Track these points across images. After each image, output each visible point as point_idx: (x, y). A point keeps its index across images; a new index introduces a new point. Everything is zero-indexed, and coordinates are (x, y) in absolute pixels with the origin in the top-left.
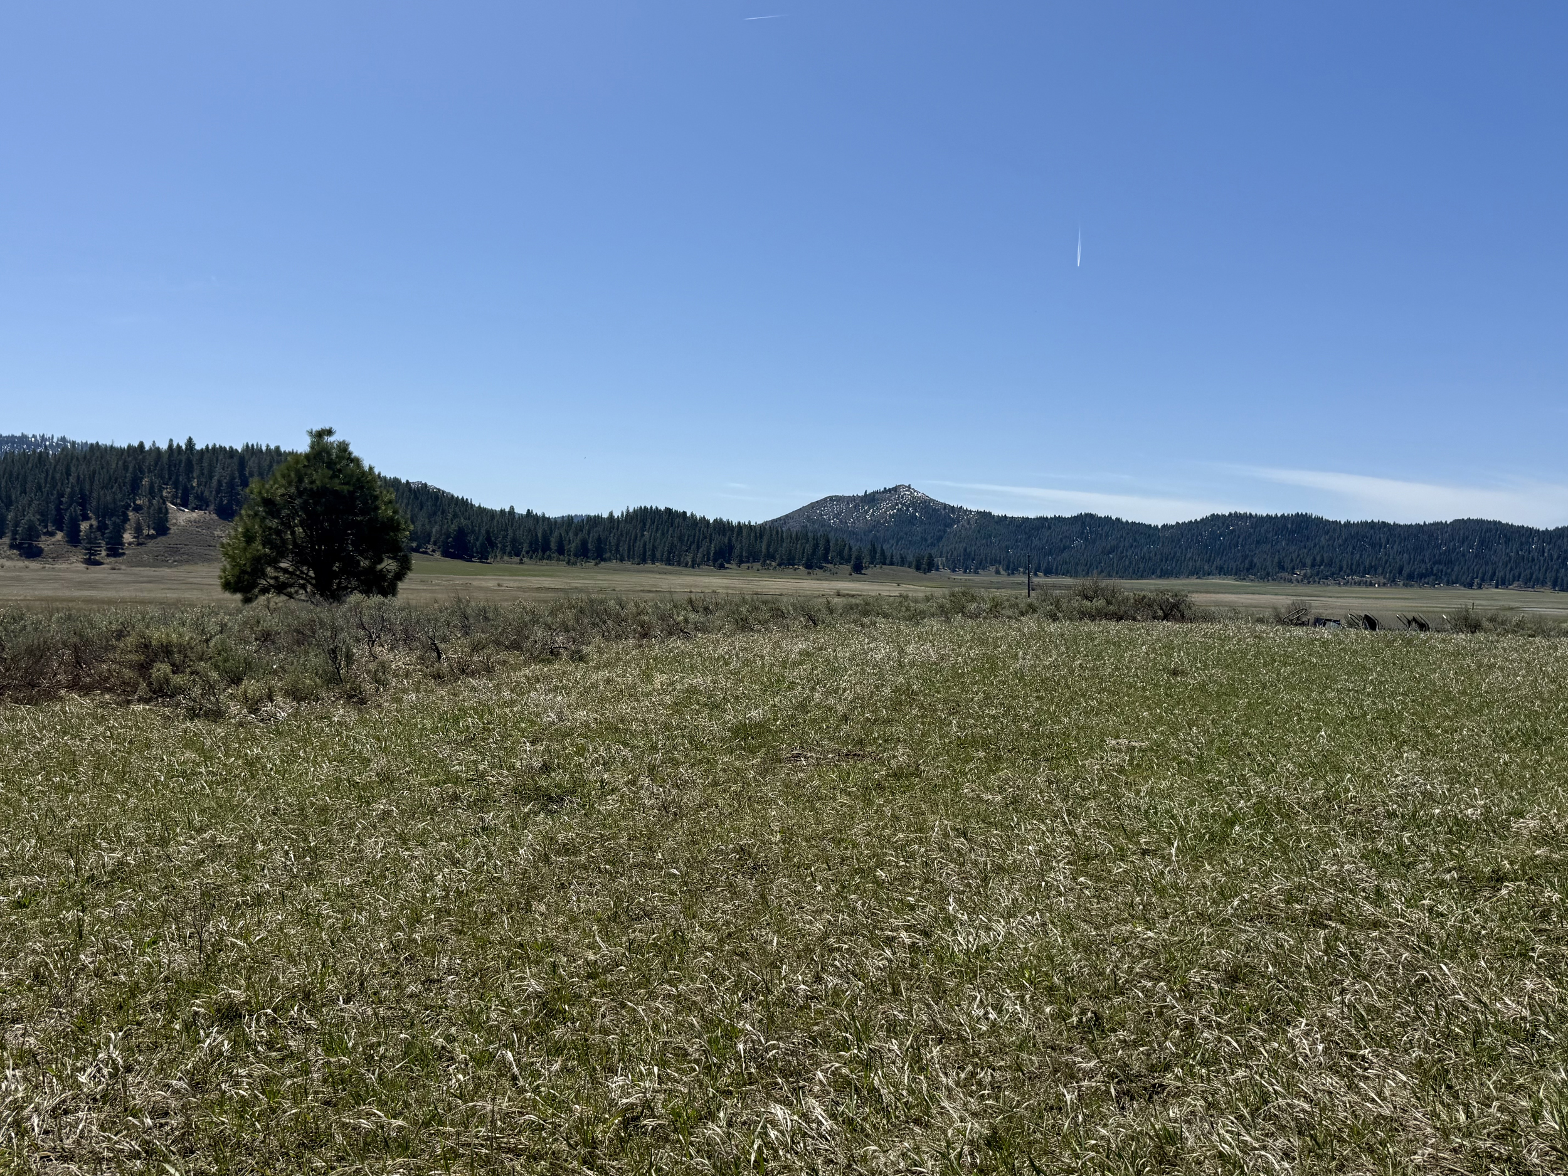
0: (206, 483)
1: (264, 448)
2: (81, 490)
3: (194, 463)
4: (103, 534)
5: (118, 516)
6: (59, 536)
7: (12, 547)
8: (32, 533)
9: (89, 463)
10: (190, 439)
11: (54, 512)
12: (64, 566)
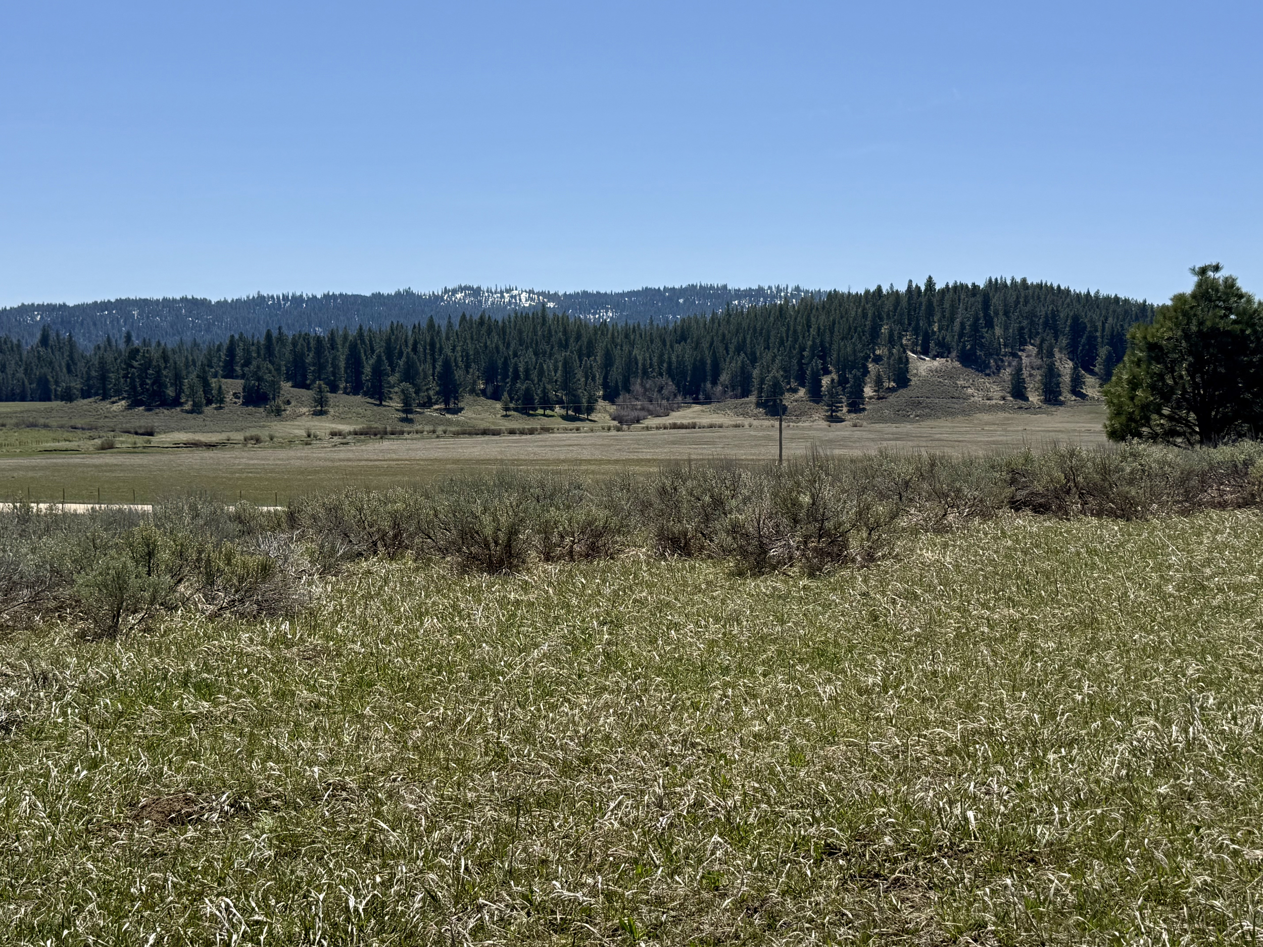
0: (948, 326)
1: (1009, 282)
2: (822, 342)
3: (935, 304)
4: (844, 388)
5: (859, 370)
6: (802, 392)
7: (758, 405)
8: (777, 390)
9: (829, 312)
10: (930, 278)
11: (796, 368)
12: (807, 424)
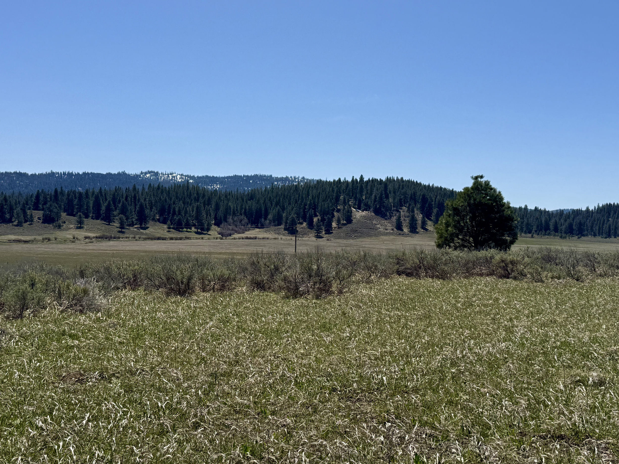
0: (369, 197)
1: (395, 179)
2: (314, 202)
3: (364, 187)
4: (324, 223)
5: (330, 214)
6: (305, 224)
7: (285, 229)
8: (294, 223)
9: (317, 189)
10: (362, 176)
11: (302, 213)
12: (307, 239)
